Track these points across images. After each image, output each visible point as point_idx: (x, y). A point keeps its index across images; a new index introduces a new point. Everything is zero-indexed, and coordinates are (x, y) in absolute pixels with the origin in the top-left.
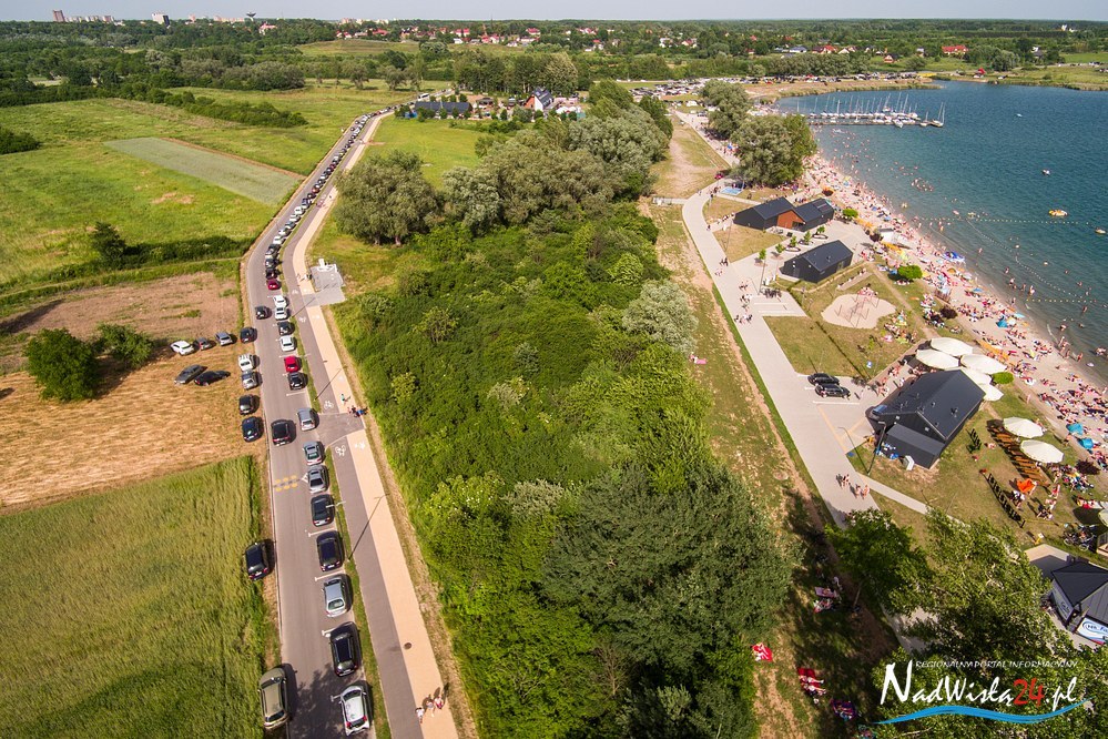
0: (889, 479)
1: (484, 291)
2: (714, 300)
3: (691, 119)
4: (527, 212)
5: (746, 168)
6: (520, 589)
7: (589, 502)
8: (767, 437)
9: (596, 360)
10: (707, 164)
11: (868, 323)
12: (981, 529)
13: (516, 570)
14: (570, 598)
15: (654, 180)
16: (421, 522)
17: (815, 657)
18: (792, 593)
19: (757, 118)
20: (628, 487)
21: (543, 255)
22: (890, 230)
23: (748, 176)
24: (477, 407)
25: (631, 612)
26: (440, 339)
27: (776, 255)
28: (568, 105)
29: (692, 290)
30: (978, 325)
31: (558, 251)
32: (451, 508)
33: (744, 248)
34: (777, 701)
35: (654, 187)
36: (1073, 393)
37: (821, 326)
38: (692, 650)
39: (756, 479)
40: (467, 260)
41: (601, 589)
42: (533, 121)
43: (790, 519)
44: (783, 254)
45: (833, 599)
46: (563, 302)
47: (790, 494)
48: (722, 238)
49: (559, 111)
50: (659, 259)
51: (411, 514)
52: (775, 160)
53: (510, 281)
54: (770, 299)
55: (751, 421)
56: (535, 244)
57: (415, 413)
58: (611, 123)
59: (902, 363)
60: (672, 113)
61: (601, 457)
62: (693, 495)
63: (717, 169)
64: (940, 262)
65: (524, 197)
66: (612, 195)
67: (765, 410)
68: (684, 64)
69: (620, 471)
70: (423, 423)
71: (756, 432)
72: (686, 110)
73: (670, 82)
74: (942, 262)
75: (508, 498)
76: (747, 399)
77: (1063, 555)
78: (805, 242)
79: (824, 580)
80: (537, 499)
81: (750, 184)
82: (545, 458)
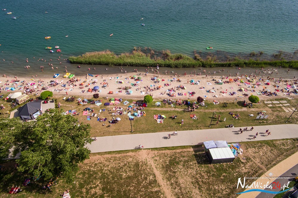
17: (8, 186)
77: (16, 110)
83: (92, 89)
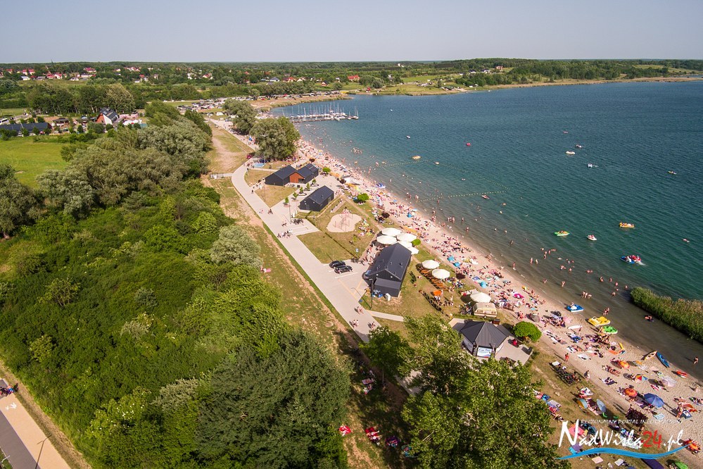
0: (382, 308)
1: (97, 258)
2: (266, 232)
3: (222, 124)
4: (119, 196)
5: (264, 150)
6: (183, 461)
7: (219, 381)
8: (316, 304)
9: (199, 287)
10: (239, 150)
11: (351, 228)
12: (428, 320)
13: (176, 449)
14: (221, 451)
15: (208, 164)
16: (86, 446)
17: (372, 420)
18: (352, 389)
19: (263, 120)
20: (242, 363)
21: (139, 224)
22: (348, 176)
23: (266, 155)
24: (114, 344)
25: (264, 441)
26: (66, 302)
27: (295, 199)
28: (131, 120)
29: (251, 228)
30: (399, 219)
31: (150, 219)
32: (111, 426)
33: (275, 198)
34: (359, 454)
35: (209, 167)
36: (446, 242)
37: (328, 235)
38: (306, 447)
39: (317, 331)
40: (76, 238)
41: (241, 435)
42: (106, 132)
43: (340, 347)
44: (298, 198)
45: (372, 383)
46: (164, 253)
47: (337, 333)
48: (262, 195)
49: (126, 124)
50: (225, 213)
51: (76, 444)
52: (279, 144)
53: (118, 247)
54: (298, 225)
55: (306, 298)
56: (130, 217)
57: (58, 366)
58: (167, 129)
59: (372, 246)
60: (208, 120)
61: (219, 350)
62: (284, 353)
63: (247, 153)
64: (375, 189)
65: (113, 186)
66: (182, 176)
67: (312, 289)
68: (208, 90)
69: (235, 354)
70: (67, 371)
71: (310, 303)
72: (218, 118)
73: (202, 101)
74: (376, 190)
75: (158, 401)
76: (300, 286)
77: (462, 321)
78: (308, 189)
79: (365, 375)
80: (179, 394)
81: (269, 160)
82: (178, 364)
83: (639, 395)
